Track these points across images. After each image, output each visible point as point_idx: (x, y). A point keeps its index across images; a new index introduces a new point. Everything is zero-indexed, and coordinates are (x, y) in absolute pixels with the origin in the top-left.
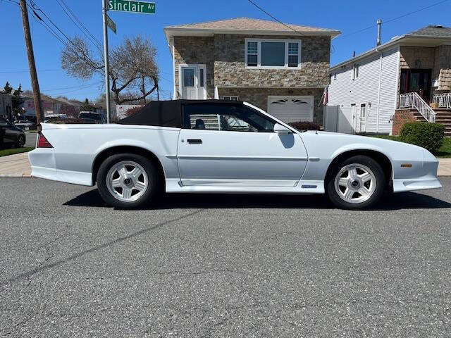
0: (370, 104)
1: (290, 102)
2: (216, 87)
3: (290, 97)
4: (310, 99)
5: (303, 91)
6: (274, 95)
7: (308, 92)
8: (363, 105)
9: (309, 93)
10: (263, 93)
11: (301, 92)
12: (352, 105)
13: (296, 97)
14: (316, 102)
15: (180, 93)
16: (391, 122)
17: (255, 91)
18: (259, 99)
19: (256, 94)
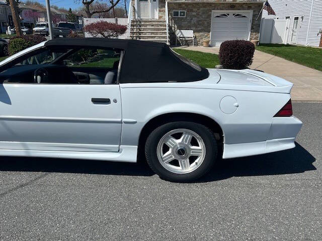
0: (302, 18)
1: (231, 16)
2: (167, 3)
3: (231, 12)
4: (249, 14)
5: (244, 5)
6: (217, 9)
7: (248, 6)
8: (297, 19)
9: (249, 8)
10: (208, 8)
11: (241, 6)
12: (287, 18)
13: (237, 12)
14: (254, 16)
15: (136, 8)
16: (320, 35)
17: (201, 5)
18: (204, 13)
19: (201, 9)
